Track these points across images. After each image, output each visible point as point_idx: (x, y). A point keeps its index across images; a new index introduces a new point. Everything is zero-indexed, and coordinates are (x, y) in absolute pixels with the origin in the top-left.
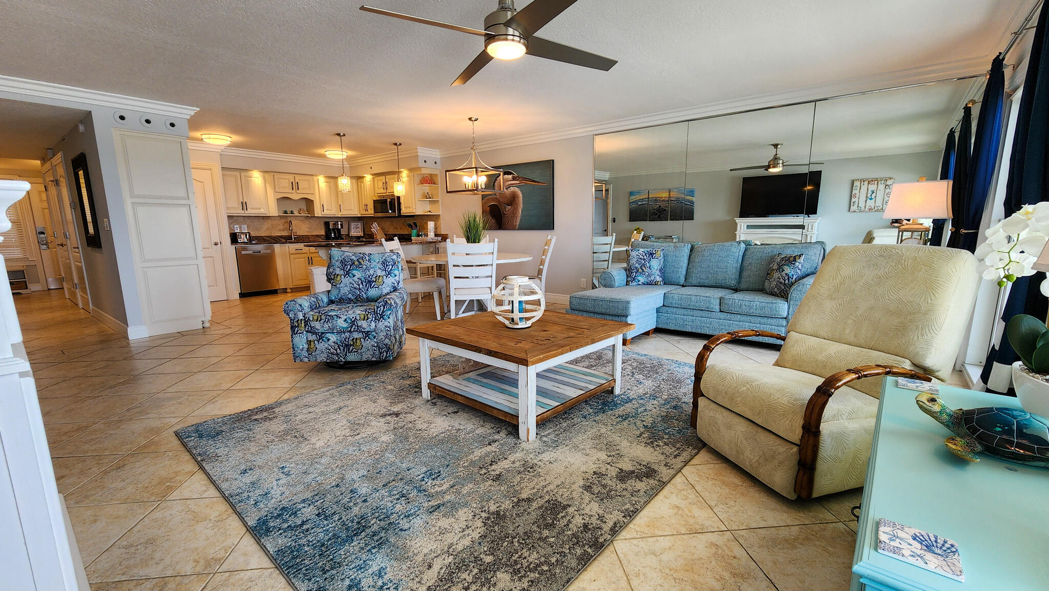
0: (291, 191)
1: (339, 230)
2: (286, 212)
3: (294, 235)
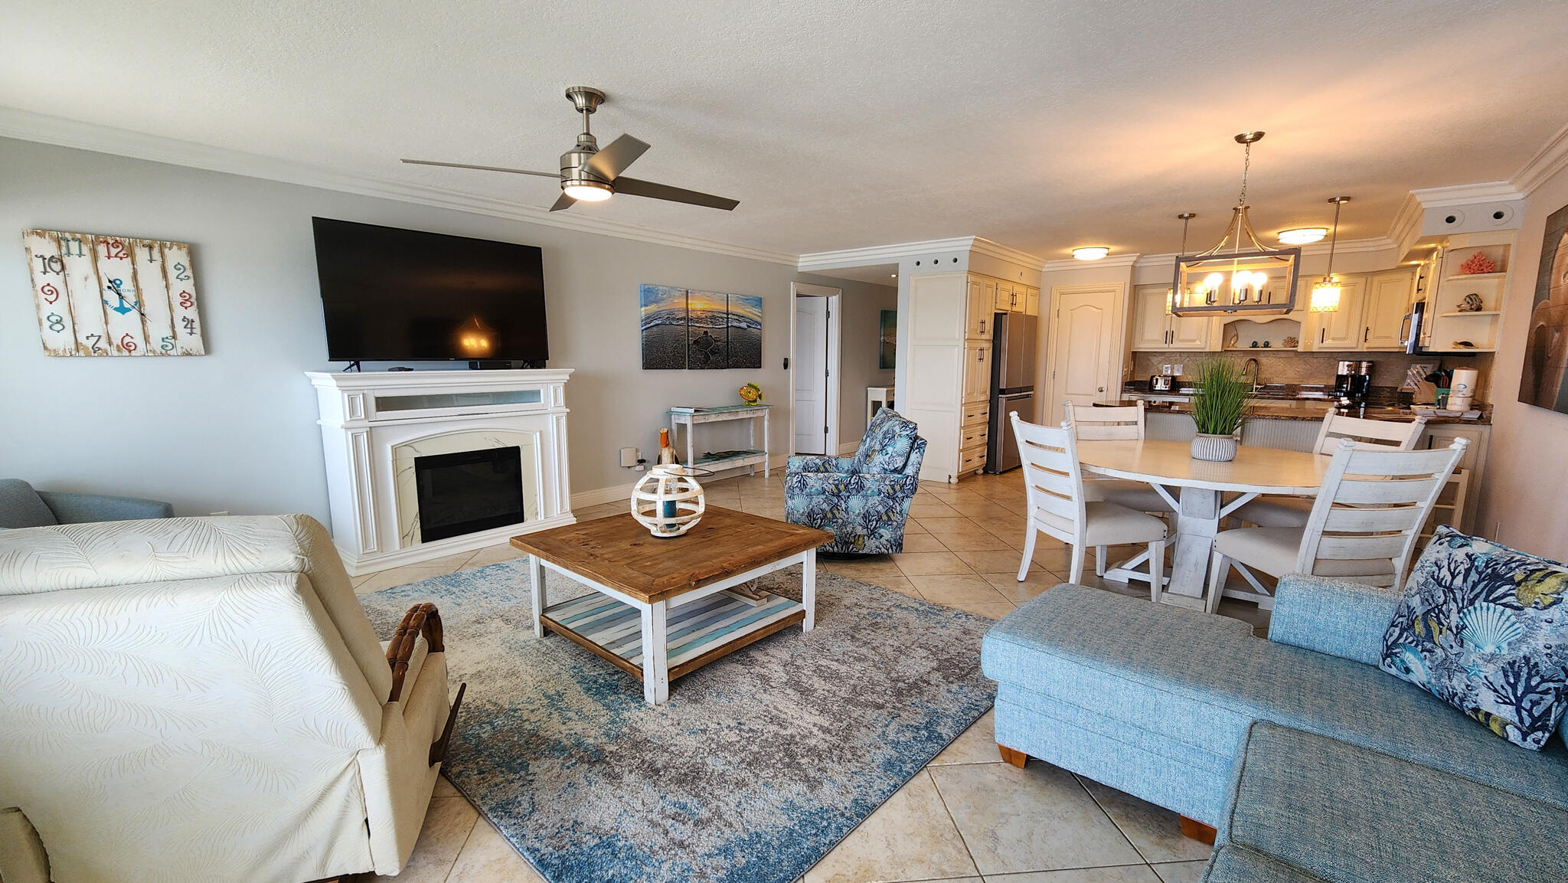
2: (1255, 344)
3: (1256, 384)
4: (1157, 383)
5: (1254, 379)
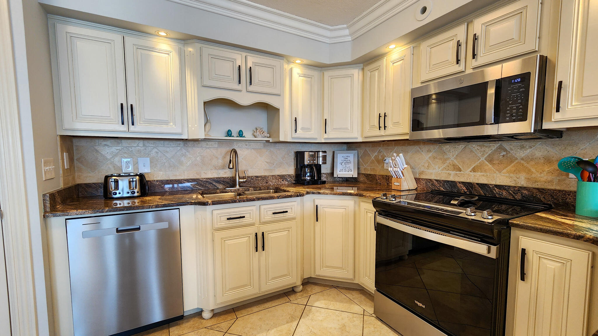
0: (236, 86)
1: (319, 167)
2: (229, 133)
3: (239, 178)
4: (117, 188)
5: (237, 172)
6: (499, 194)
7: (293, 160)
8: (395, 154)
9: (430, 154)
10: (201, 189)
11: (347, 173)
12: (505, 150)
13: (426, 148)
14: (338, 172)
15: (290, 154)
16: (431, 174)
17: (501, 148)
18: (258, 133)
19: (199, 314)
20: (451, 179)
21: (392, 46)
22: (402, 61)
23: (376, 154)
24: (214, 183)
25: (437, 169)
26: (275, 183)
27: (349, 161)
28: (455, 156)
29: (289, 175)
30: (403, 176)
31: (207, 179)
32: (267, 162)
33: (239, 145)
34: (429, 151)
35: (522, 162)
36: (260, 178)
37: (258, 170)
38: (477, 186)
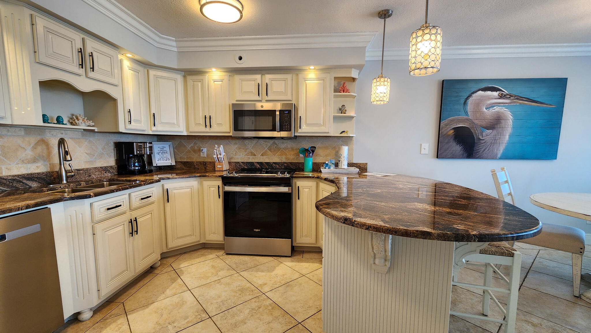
0: (77, 70)
1: (143, 158)
2: (45, 119)
5: (62, 166)
6: (275, 167)
7: (113, 151)
8: (216, 146)
9: (237, 146)
10: (7, 191)
11: (165, 161)
12: (276, 144)
13: (233, 142)
14: (157, 162)
15: (110, 145)
16: (238, 158)
17: (274, 143)
18: (81, 121)
19: (76, 318)
20: (250, 161)
21: (214, 70)
22: (221, 82)
23: (192, 145)
24: (25, 181)
25: (241, 155)
26: (99, 176)
27: (165, 151)
28: (252, 147)
29: (111, 167)
30: (224, 161)
31: (14, 176)
32: (87, 153)
33: (53, 133)
34: (236, 144)
35: (283, 150)
36: (82, 172)
37: (77, 162)
38: (265, 164)
